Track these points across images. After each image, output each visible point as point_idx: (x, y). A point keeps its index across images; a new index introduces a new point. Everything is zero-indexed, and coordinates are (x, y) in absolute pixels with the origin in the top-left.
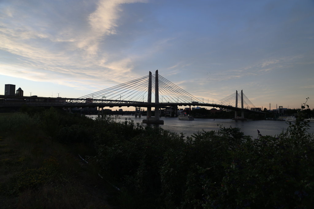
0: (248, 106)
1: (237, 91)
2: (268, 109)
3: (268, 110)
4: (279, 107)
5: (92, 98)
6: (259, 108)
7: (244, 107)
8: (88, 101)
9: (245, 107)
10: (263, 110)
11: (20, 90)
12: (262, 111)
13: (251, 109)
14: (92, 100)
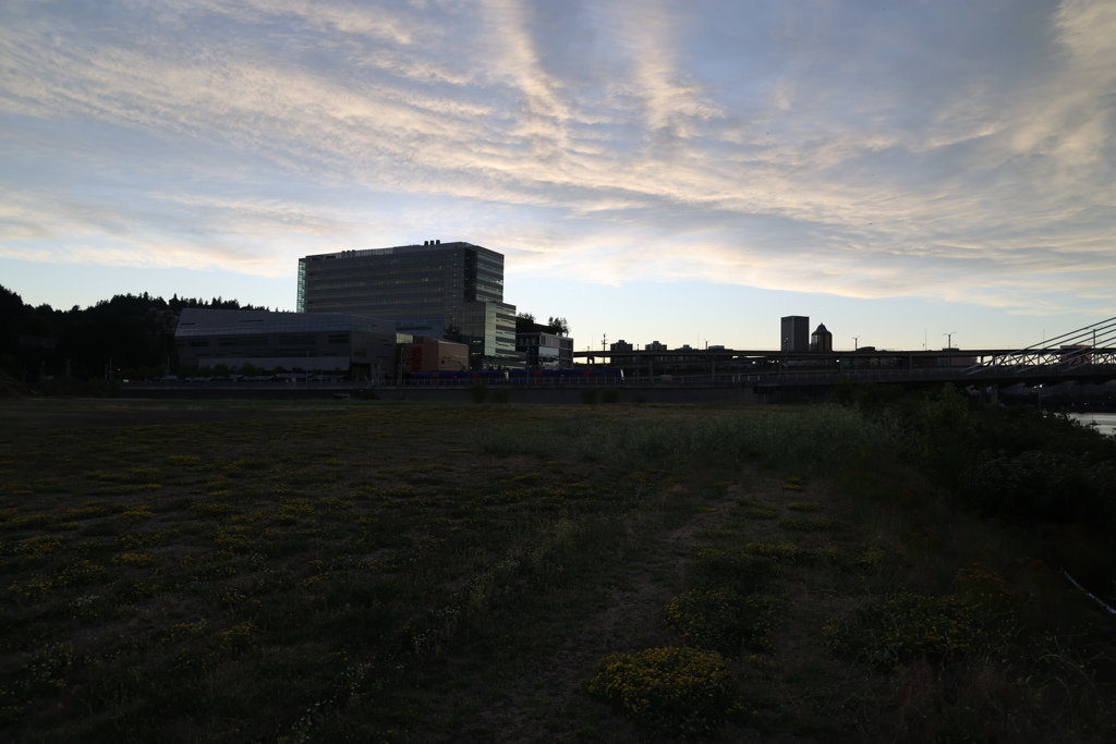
5: (1090, 343)
8: (1070, 356)
11: (823, 332)
14: (1089, 350)
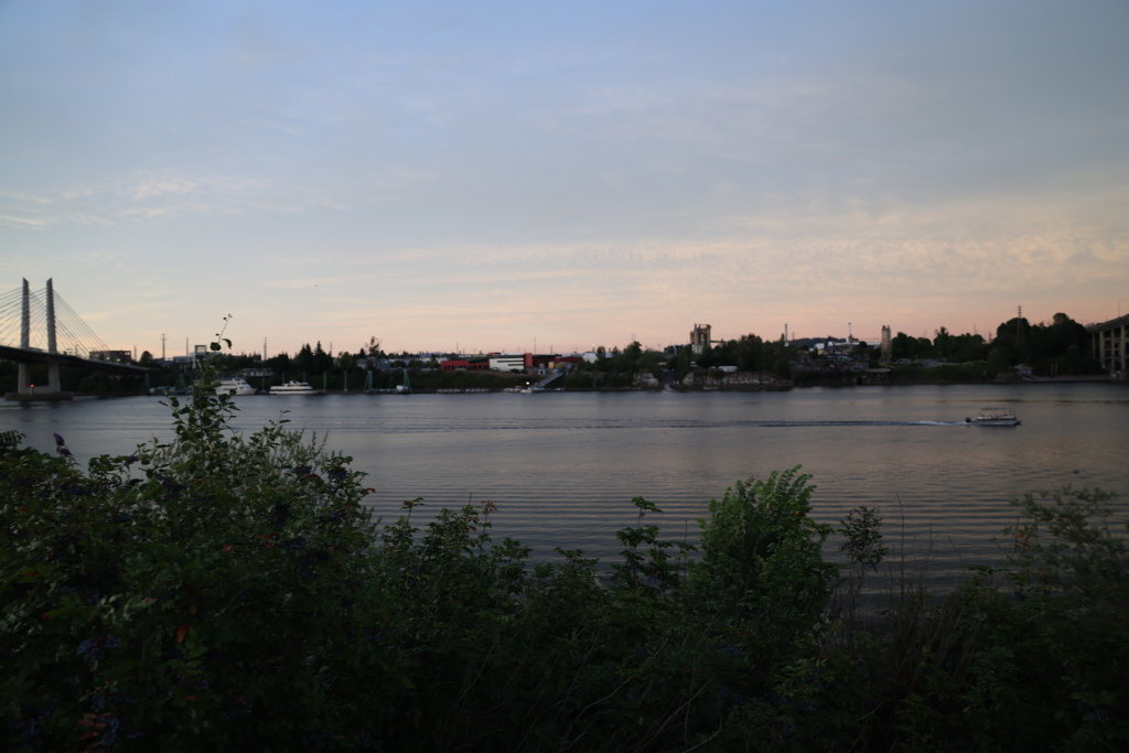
0: (78, 340)
1: (26, 283)
2: (157, 355)
3: (157, 360)
4: (197, 347)
6: (123, 352)
7: (61, 349)
9: (63, 346)
10: (138, 359)
12: (134, 363)
13: (92, 354)
